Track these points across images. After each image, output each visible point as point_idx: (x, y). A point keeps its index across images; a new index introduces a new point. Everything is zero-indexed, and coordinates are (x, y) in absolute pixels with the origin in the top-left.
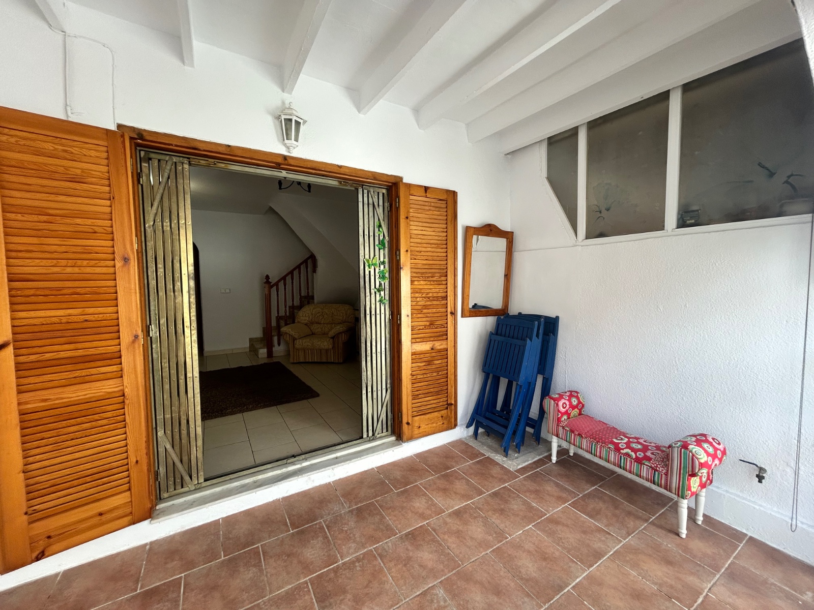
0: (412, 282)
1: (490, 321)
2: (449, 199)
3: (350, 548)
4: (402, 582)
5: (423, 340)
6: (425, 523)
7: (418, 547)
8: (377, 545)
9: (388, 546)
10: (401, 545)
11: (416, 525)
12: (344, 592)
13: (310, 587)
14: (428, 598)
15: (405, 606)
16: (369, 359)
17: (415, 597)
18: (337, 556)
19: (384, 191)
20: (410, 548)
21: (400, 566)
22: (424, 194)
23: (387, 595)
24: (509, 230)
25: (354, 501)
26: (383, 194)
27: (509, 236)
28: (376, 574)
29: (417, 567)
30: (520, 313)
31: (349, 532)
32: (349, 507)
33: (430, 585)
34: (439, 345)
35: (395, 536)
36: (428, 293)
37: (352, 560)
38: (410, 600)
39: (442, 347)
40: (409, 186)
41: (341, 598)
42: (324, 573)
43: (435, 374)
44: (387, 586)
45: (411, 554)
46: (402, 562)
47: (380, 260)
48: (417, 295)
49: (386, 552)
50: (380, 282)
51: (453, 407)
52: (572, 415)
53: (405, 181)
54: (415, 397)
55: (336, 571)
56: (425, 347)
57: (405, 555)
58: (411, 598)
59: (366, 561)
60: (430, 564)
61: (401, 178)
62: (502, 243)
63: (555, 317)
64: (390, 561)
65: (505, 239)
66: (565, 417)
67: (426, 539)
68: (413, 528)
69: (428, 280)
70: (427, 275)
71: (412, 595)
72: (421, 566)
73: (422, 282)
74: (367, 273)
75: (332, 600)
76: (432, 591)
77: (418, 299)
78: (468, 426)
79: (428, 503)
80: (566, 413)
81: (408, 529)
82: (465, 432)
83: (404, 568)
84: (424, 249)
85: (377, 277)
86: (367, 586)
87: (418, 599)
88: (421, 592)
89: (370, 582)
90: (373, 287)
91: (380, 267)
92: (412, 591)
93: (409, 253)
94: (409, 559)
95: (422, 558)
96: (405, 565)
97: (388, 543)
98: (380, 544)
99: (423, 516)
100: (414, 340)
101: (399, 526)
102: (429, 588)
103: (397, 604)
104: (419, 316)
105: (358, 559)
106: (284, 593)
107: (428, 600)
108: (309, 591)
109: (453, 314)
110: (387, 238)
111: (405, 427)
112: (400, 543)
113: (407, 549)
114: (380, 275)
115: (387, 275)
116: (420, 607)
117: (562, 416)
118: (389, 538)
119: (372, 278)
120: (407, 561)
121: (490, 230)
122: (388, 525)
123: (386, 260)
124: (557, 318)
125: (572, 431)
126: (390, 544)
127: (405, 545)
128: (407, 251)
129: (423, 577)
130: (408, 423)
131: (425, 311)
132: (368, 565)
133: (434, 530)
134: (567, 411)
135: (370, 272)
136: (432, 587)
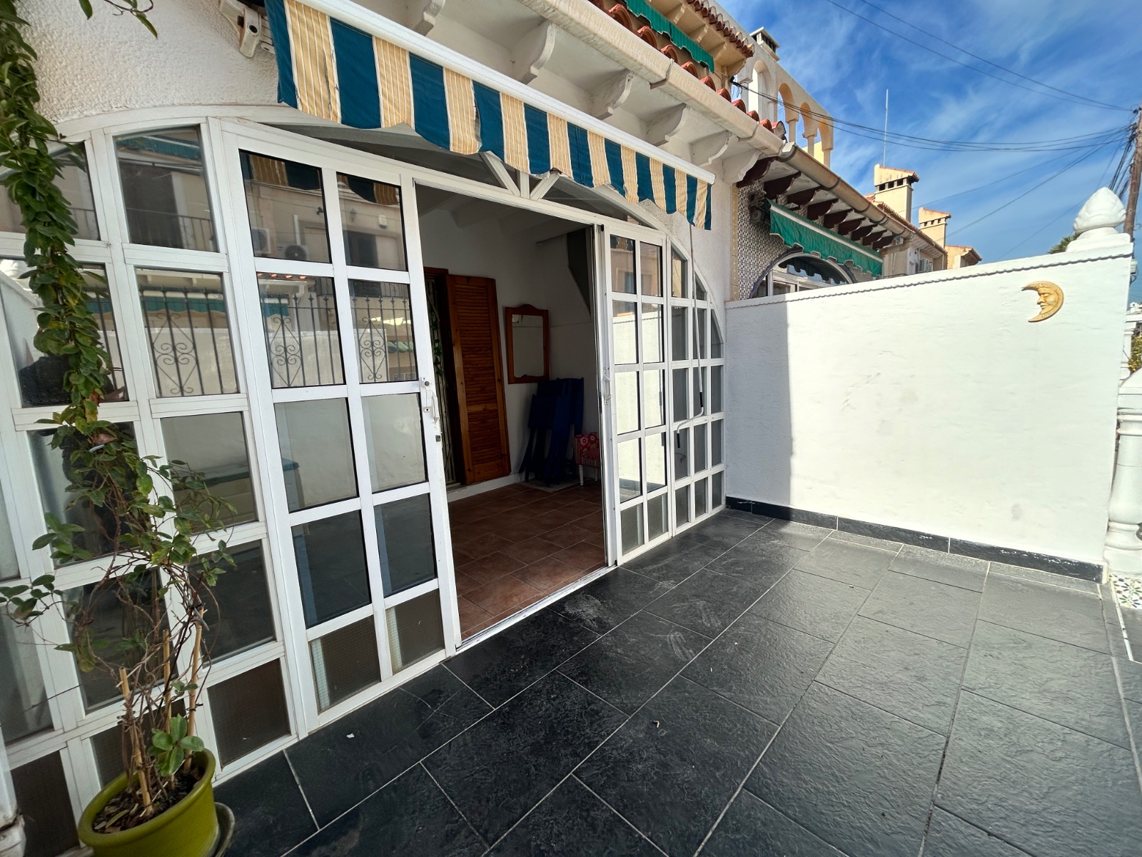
0: (463, 355)
1: (534, 386)
2: (488, 286)
5: (477, 403)
19: (433, 281)
24: (545, 309)
26: (433, 283)
27: (544, 314)
30: (558, 379)
34: (490, 407)
36: (477, 365)
39: (492, 408)
40: (454, 277)
43: (489, 431)
47: (434, 338)
48: (468, 366)
50: (436, 356)
51: (506, 457)
52: (591, 448)
53: (450, 272)
54: (473, 449)
56: (477, 408)
61: (446, 271)
62: (539, 320)
63: (580, 378)
65: (541, 317)
66: (586, 449)
69: (477, 353)
70: (475, 350)
73: (472, 356)
77: (470, 370)
78: (520, 472)
80: (586, 446)
82: (519, 478)
84: (470, 328)
93: (458, 332)
100: (469, 403)
104: (472, 383)
109: (501, 380)
110: (439, 320)
111: (467, 473)
114: (435, 351)
115: (441, 351)
117: (583, 449)
121: (525, 310)
123: (440, 338)
124: (583, 379)
125: (588, 457)
128: (457, 330)
130: (469, 470)
131: (476, 379)
134: (587, 445)
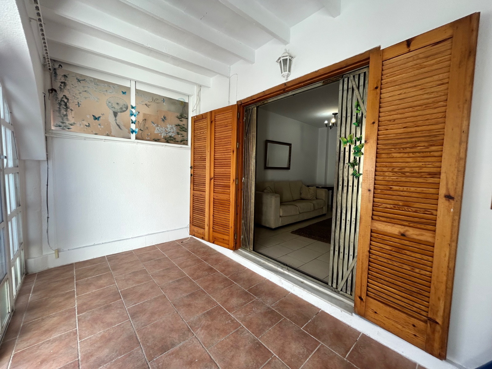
3: (240, 315)
4: (220, 346)
5: (390, 221)
6: (275, 355)
7: (249, 352)
8: (245, 328)
9: (246, 334)
10: (248, 341)
11: (270, 347)
12: (212, 320)
13: (215, 307)
14: (208, 364)
15: (204, 351)
16: (338, 223)
17: (209, 355)
18: (234, 311)
19: (366, 70)
20: (247, 347)
21: (231, 343)
22: (407, 50)
23: (211, 340)
25: (279, 307)
26: (365, 73)
28: (224, 332)
29: (232, 354)
31: (252, 311)
32: (272, 307)
33: (218, 364)
34: (415, 234)
35: (256, 336)
37: (232, 318)
38: (208, 353)
41: (209, 320)
42: (222, 309)
44: (216, 339)
45: (242, 348)
46: (234, 344)
47: (356, 136)
48: (385, 169)
49: (241, 334)
50: (355, 157)
55: (225, 313)
56: (391, 229)
57: (240, 345)
58: (209, 353)
59: (232, 325)
60: (235, 363)
64: (234, 337)
67: (258, 357)
68: (266, 346)
69: (405, 151)
70: (403, 146)
71: (211, 354)
72: (233, 356)
74: (342, 149)
75: (208, 316)
76: (213, 366)
79: (300, 355)
81: (264, 343)
83: (230, 346)
85: (352, 153)
86: (216, 329)
87: (208, 357)
88: (213, 359)
89: (219, 330)
90: (347, 161)
91: (356, 143)
92: (214, 353)
93: (376, 125)
94: (238, 348)
95: (240, 356)
96: (232, 346)
97: (248, 333)
98: (247, 329)
99: (282, 352)
100: (376, 218)
101: (265, 337)
102: (216, 364)
103: (205, 346)
105: (233, 321)
106: (211, 299)
107: (207, 364)
108: (213, 307)
112: (250, 340)
113: (245, 346)
114: (355, 151)
116: (203, 360)
118: (252, 333)
119: (347, 154)
120: (237, 347)
122: (264, 330)
123: (364, 136)
126: (247, 334)
127: (249, 343)
128: (374, 123)
129: (224, 359)
130: (361, 298)
131: (397, 188)
132: (229, 326)
133: (269, 363)
135: (345, 148)
136: (217, 365)
